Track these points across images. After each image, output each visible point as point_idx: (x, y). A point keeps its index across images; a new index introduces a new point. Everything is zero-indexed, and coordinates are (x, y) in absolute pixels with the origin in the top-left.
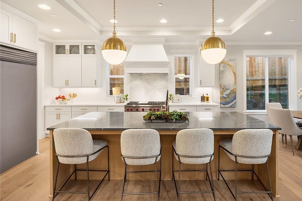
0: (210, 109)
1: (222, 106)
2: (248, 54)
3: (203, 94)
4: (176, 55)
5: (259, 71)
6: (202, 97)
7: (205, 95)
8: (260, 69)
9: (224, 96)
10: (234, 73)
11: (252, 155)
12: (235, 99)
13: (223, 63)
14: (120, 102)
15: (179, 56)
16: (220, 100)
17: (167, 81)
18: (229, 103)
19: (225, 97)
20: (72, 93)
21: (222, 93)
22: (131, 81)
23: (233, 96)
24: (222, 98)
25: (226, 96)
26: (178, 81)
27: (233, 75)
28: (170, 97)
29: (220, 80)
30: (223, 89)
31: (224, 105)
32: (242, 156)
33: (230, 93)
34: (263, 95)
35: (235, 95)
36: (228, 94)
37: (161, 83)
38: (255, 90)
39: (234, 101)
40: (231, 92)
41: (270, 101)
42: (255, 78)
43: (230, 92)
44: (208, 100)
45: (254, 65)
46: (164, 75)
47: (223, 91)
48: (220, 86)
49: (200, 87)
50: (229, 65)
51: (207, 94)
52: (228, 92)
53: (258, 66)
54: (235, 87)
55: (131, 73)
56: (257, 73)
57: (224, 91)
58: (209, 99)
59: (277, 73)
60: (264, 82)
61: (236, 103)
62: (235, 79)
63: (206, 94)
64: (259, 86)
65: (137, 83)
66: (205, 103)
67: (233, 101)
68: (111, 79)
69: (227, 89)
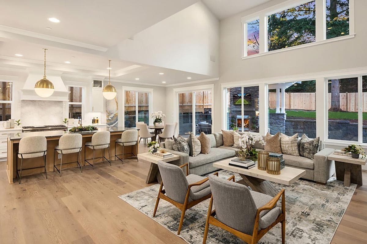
3: (94, 118)
5: (132, 100)
6: (93, 120)
7: (96, 119)
8: (134, 98)
10: (116, 102)
11: (129, 141)
12: (117, 120)
14: (11, 128)
16: (106, 122)
17: (62, 107)
18: (113, 124)
21: (108, 116)
22: (22, 107)
23: (116, 118)
24: (108, 120)
25: (110, 119)
27: (116, 103)
28: (65, 121)
29: (106, 107)
30: (109, 113)
31: (109, 125)
32: (126, 142)
33: (113, 117)
34: (134, 118)
35: (117, 117)
38: (129, 114)
39: (117, 122)
41: (139, 121)
42: (130, 105)
43: (113, 116)
44: (97, 122)
45: (129, 95)
48: (107, 111)
49: (92, 112)
51: (97, 118)
53: (132, 96)
54: (117, 112)
56: (131, 101)
57: (109, 115)
58: (99, 121)
59: (144, 102)
60: (135, 109)
61: (117, 123)
62: (117, 106)
64: (132, 111)
65: (29, 108)
67: (115, 122)
69: (112, 114)
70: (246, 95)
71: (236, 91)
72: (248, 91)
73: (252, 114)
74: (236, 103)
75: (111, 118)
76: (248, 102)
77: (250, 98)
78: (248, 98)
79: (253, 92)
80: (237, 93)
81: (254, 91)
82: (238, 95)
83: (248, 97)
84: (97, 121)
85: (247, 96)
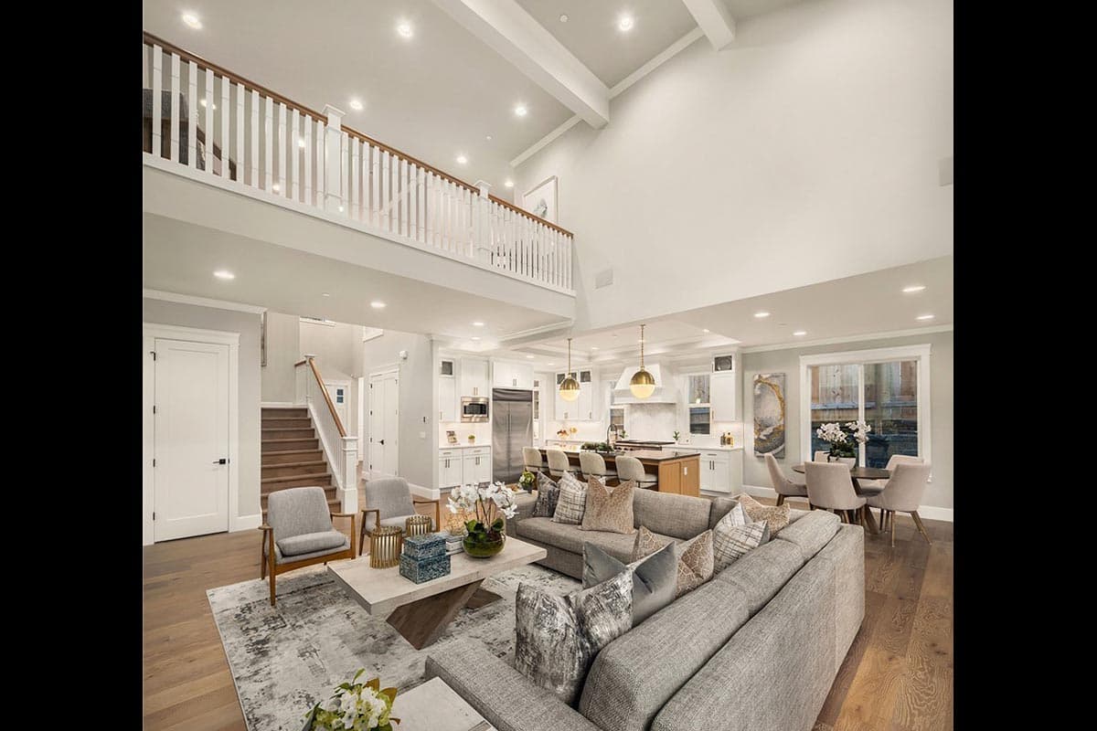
0: (715, 455)
1: (758, 454)
2: (811, 364)
3: (725, 434)
4: (691, 374)
9: (762, 437)
10: (781, 398)
12: (782, 443)
13: (760, 382)
15: (693, 374)
17: (675, 412)
18: (772, 450)
19: (764, 440)
20: (572, 427)
21: (758, 432)
22: (631, 413)
23: (778, 438)
24: (758, 440)
25: (764, 438)
26: (694, 413)
27: (780, 402)
28: (676, 435)
29: (754, 410)
30: (760, 425)
31: (761, 452)
33: (772, 434)
35: (783, 436)
36: (770, 435)
37: (666, 417)
39: (781, 448)
40: (774, 430)
43: (771, 431)
44: (730, 443)
46: (670, 406)
48: (756, 420)
50: (770, 385)
52: (769, 430)
54: (781, 423)
55: (631, 404)
57: (761, 430)
58: (733, 442)
61: (784, 449)
62: (783, 408)
63: (730, 434)
65: (638, 415)
66: (727, 447)
67: (778, 447)
68: (612, 410)
69: (767, 427)
75: (765, 436)
84: (729, 439)
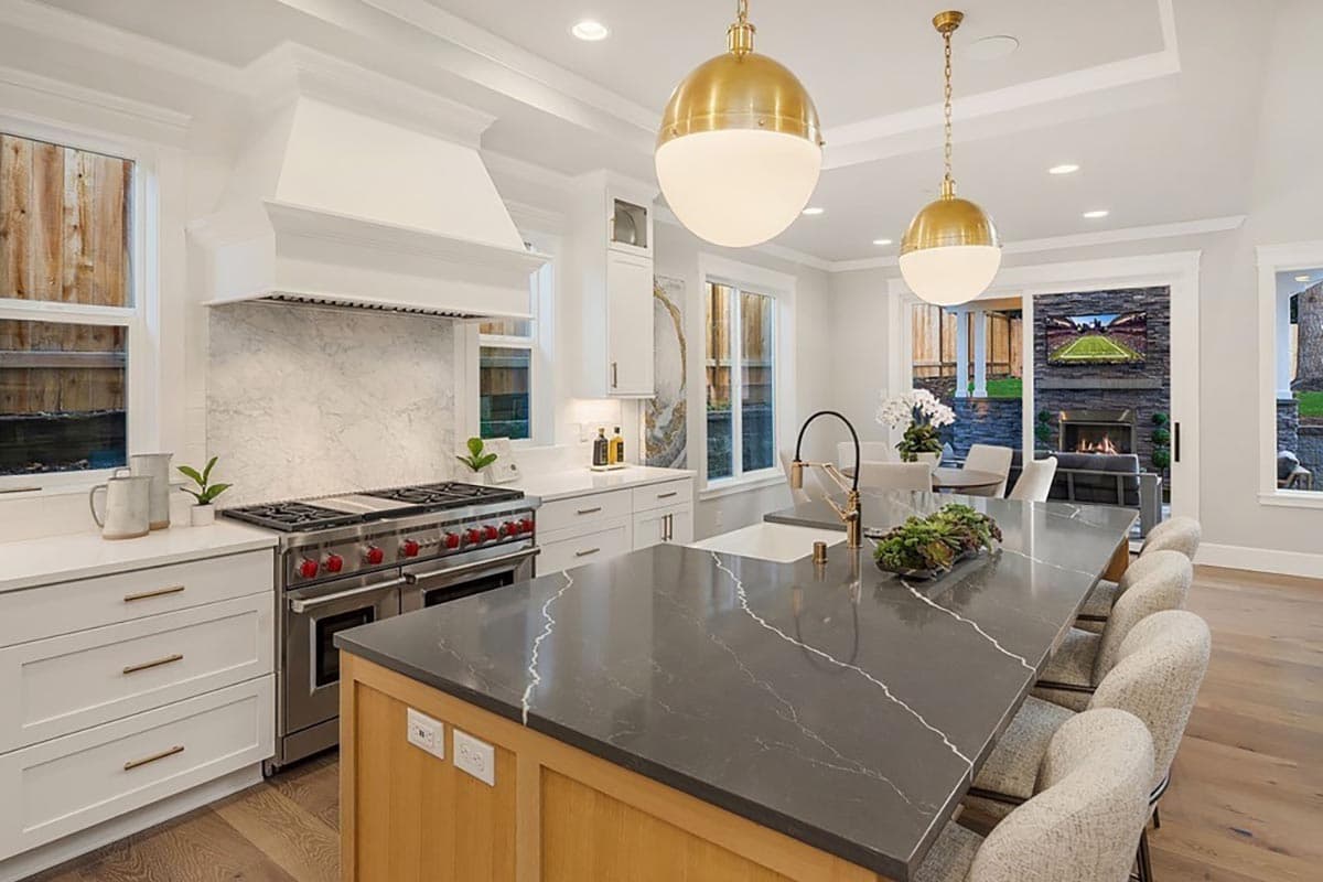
0: (674, 494)
3: (602, 430)
7: (610, 436)
9: (657, 433)
10: (681, 339)
16: (645, 451)
18: (670, 463)
19: (659, 440)
21: (651, 419)
23: (679, 431)
24: (651, 442)
25: (662, 436)
30: (653, 403)
33: (670, 422)
35: (684, 426)
36: (668, 426)
40: (673, 414)
43: (670, 417)
47: (653, 413)
50: (667, 304)
51: (617, 430)
52: (666, 417)
57: (655, 415)
61: (685, 459)
63: (613, 430)
67: (680, 452)
69: (665, 407)
70: (1118, 322)
71: (1058, 304)
72: (1125, 305)
73: (1144, 403)
74: (1062, 356)
75: (661, 428)
76: (1127, 351)
77: (1144, 334)
78: (1131, 332)
79: (1150, 308)
80: (1062, 313)
81: (1156, 303)
82: (1073, 323)
83: (1122, 329)
85: (1124, 325)
